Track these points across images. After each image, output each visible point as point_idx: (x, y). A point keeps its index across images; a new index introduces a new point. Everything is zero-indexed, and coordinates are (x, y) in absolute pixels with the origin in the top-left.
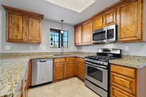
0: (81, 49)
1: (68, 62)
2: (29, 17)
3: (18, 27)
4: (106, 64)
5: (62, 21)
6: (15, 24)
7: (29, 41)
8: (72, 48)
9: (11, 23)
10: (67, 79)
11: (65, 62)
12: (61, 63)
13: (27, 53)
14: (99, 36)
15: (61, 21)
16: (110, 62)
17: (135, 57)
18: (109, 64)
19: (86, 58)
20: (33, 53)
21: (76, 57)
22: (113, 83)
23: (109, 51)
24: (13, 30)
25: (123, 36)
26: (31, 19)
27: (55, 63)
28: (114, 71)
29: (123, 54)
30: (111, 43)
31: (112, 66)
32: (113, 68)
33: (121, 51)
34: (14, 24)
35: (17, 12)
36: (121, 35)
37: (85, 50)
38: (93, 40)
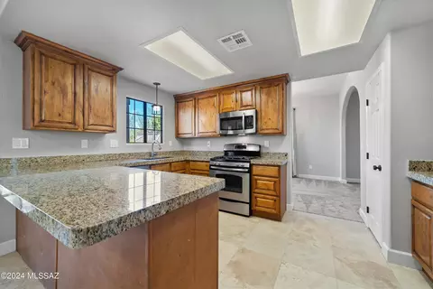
0: (189, 145)
2: (89, 69)
3: (63, 92)
4: (247, 165)
5: (157, 84)
6: (56, 84)
7: (90, 127)
9: (46, 81)
13: (75, 157)
14: (229, 123)
15: (154, 84)
16: (252, 161)
17: (275, 154)
18: (251, 165)
19: (212, 160)
20: (89, 157)
21: (188, 161)
22: (256, 191)
23: (245, 147)
24: (52, 98)
25: (264, 127)
26: (94, 74)
28: (257, 173)
29: (264, 151)
30: (247, 135)
31: (254, 168)
32: (256, 170)
33: (260, 146)
34: (53, 84)
35: (61, 54)
36: (262, 125)
37: (197, 147)
38: (221, 129)
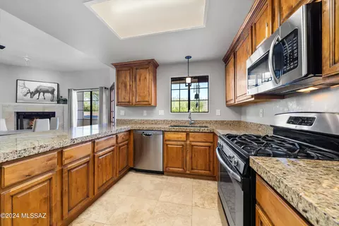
1: (193, 143)
2: (136, 69)
5: (188, 57)
6: (123, 83)
7: (137, 103)
8: (218, 112)
10: (194, 178)
11: (188, 142)
12: (179, 143)
15: (186, 58)
20: (146, 121)
27: (166, 141)
